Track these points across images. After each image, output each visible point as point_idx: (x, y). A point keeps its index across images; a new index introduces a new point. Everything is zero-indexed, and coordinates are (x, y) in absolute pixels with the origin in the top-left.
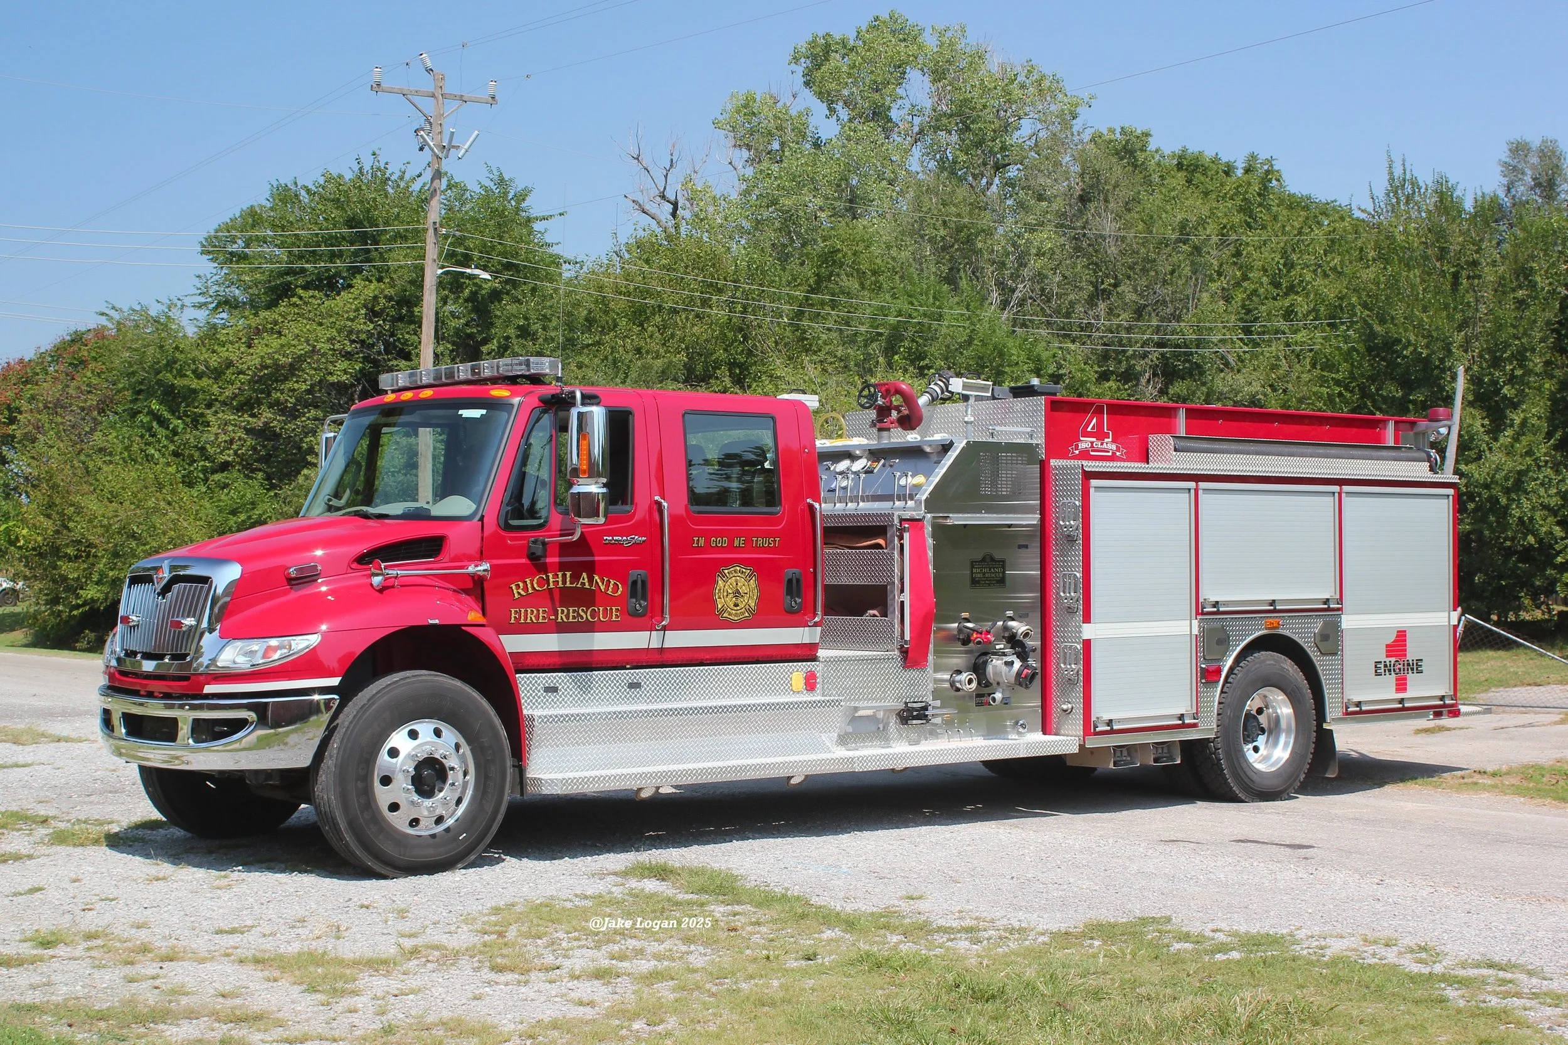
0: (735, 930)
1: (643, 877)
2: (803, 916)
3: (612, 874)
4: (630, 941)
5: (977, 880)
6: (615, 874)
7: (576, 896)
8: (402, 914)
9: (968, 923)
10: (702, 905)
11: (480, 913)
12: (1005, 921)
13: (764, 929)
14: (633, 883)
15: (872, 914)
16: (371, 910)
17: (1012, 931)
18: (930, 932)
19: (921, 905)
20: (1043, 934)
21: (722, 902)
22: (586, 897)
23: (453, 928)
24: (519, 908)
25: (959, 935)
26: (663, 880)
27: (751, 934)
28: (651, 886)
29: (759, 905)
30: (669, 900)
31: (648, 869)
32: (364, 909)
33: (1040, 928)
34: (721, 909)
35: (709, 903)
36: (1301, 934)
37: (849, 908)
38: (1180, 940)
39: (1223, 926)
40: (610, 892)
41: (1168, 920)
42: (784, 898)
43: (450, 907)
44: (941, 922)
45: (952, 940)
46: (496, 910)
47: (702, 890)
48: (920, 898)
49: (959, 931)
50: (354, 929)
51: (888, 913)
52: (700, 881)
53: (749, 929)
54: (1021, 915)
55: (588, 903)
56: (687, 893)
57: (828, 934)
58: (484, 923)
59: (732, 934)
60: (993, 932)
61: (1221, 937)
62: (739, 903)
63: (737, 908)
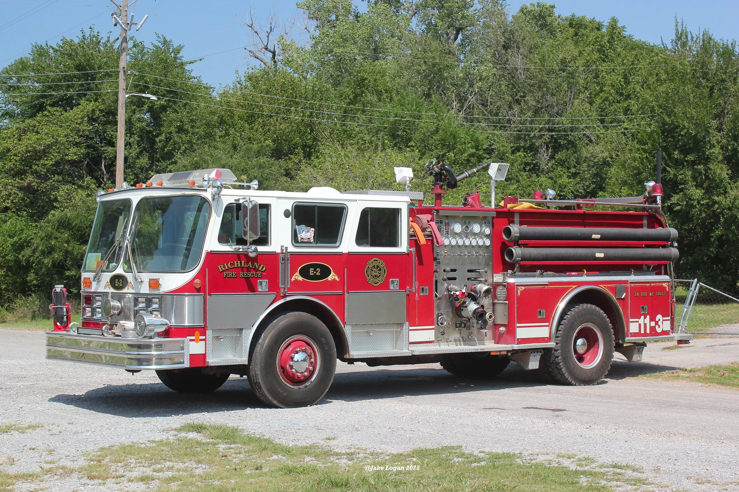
0: (226, 456)
1: (189, 431)
2: (265, 449)
3: (173, 430)
4: (168, 463)
5: (370, 430)
6: (175, 430)
7: (149, 441)
8: (51, 452)
9: (352, 450)
10: (214, 444)
11: (94, 451)
12: (372, 450)
13: (242, 456)
14: (183, 434)
15: (302, 447)
16: (36, 451)
17: (372, 454)
18: (329, 456)
19: (332, 443)
20: (389, 455)
21: (226, 443)
22: (153, 442)
23: (75, 458)
24: (115, 448)
25: (343, 457)
26: (200, 432)
27: (233, 458)
28: (192, 436)
29: (244, 443)
30: (197, 442)
31: (192, 427)
32: (32, 450)
33: (388, 453)
34: (224, 446)
35: (218, 443)
36: (525, 453)
37: (291, 444)
38: (458, 457)
39: (487, 450)
40: (168, 439)
41: (460, 447)
42: (258, 440)
43: (78, 449)
44: (338, 450)
45: (338, 459)
46: (102, 449)
47: (218, 437)
48: (334, 439)
49: (344, 454)
50: (22, 460)
51: (313, 446)
52: (217, 432)
53: (234, 456)
54: (383, 446)
55: (154, 445)
56: (209, 439)
57: (275, 457)
58: (93, 456)
59: (223, 458)
60: (362, 455)
61: (481, 455)
62: (235, 443)
63: (233, 446)
